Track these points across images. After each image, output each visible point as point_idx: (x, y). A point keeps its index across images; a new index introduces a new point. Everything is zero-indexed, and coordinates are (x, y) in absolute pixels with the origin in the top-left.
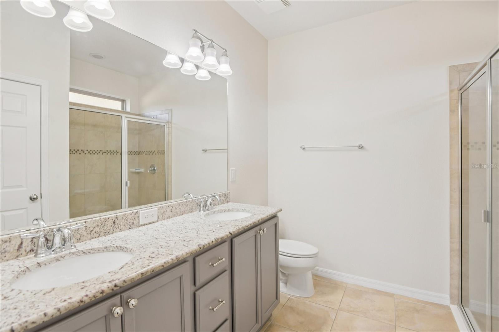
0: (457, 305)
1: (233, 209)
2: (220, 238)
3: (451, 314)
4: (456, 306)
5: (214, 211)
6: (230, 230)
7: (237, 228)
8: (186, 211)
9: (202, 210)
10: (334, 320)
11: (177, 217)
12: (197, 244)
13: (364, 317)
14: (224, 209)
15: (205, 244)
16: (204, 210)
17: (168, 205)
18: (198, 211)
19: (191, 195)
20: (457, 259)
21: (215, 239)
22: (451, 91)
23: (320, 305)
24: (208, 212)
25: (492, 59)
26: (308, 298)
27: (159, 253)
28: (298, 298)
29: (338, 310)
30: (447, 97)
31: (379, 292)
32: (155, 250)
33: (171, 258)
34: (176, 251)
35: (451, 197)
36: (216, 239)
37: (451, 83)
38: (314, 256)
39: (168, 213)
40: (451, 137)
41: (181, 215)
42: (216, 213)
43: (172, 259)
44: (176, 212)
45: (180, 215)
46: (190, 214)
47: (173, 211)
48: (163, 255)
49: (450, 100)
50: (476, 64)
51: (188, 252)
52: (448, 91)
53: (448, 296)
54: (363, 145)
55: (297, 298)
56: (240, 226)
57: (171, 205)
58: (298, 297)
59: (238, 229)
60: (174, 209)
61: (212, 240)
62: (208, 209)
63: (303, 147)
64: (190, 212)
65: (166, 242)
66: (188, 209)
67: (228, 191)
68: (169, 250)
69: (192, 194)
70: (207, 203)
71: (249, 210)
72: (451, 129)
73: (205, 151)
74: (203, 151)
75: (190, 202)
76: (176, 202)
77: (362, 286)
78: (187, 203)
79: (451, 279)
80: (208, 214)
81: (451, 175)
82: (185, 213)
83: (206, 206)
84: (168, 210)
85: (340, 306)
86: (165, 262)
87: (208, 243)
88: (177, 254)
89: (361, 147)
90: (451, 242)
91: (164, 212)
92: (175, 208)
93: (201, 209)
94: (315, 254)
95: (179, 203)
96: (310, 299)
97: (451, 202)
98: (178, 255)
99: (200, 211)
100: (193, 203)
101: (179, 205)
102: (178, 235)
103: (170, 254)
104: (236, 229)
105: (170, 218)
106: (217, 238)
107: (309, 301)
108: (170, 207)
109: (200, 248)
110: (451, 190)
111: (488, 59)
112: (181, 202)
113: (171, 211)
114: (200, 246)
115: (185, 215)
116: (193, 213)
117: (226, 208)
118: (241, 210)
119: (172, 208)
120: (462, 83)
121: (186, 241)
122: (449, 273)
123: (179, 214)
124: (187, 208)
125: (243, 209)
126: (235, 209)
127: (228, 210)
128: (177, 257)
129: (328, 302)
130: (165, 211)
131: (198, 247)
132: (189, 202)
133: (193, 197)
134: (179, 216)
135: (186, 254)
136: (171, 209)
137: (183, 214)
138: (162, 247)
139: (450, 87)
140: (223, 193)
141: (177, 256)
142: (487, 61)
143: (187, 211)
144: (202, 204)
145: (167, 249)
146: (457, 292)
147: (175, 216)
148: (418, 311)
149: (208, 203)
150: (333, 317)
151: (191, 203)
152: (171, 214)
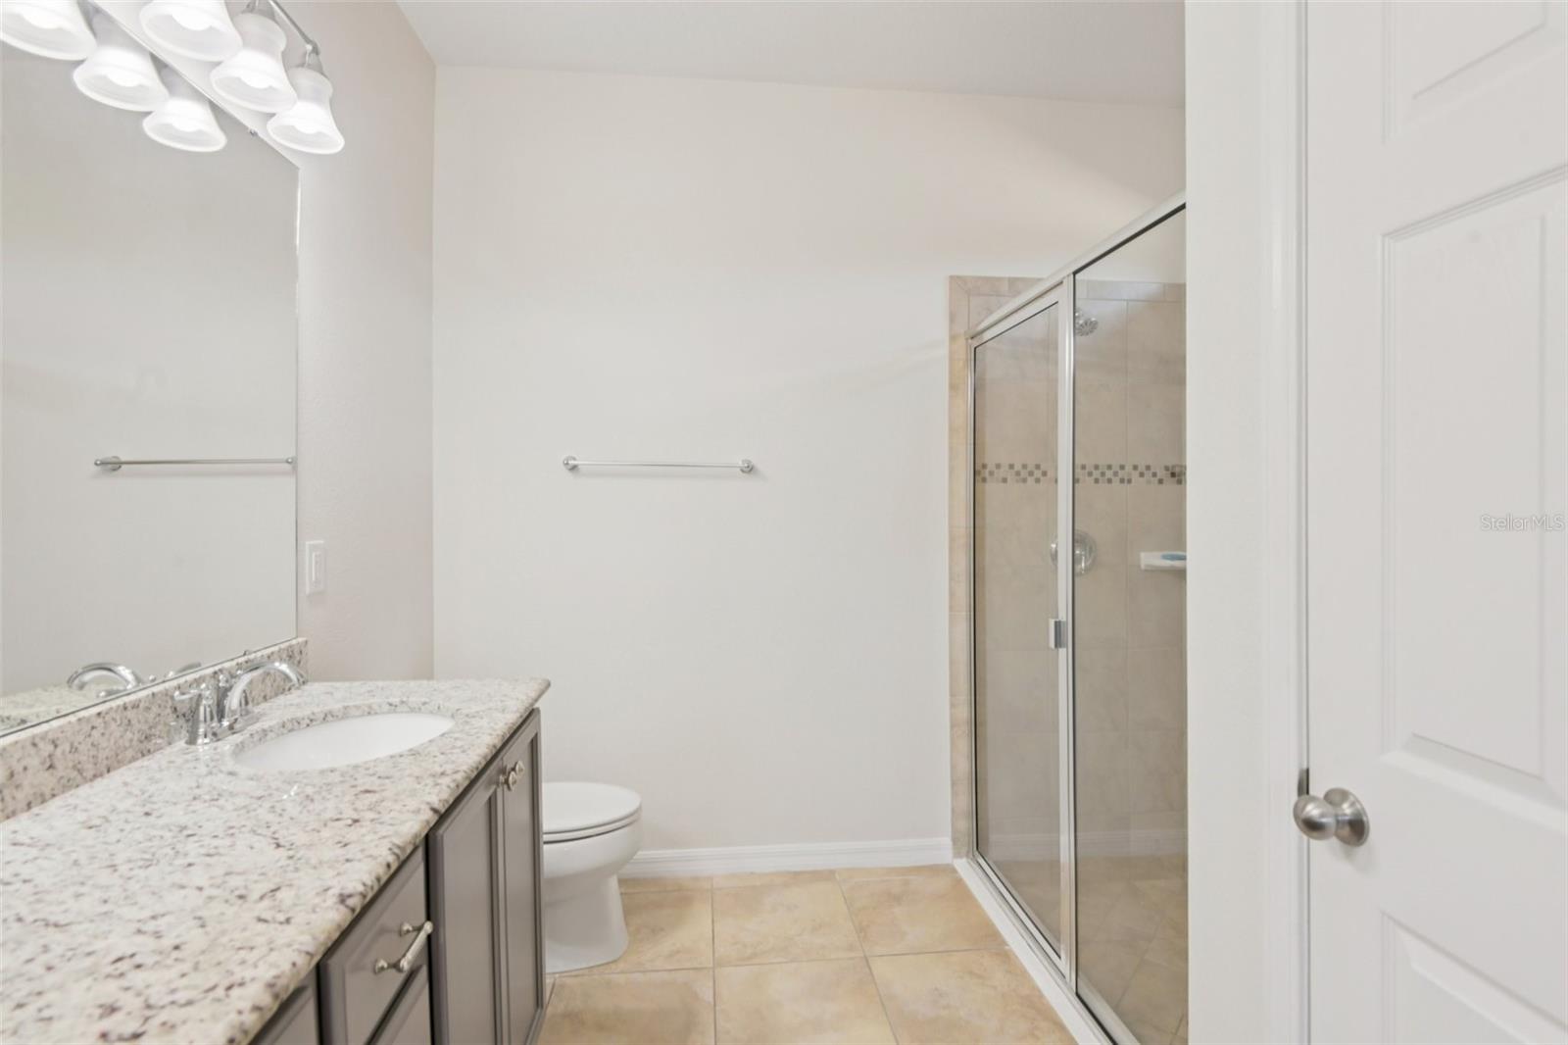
0: (967, 856)
1: (346, 708)
2: (410, 843)
3: (959, 883)
4: (964, 860)
5: (264, 731)
6: (428, 799)
7: (446, 781)
8: (126, 749)
9: (205, 736)
10: (715, 1005)
11: (84, 790)
12: (331, 899)
13: (786, 962)
14: (307, 712)
15: (364, 885)
16: (214, 734)
17: (34, 737)
18: (182, 744)
19: (125, 672)
20: (965, 746)
21: (395, 854)
22: (953, 338)
23: (657, 971)
24: (237, 738)
25: (1078, 276)
26: (614, 961)
27: (152, 1001)
28: (583, 975)
29: (714, 968)
30: (943, 351)
31: (796, 877)
32: (110, 991)
33: (246, 1005)
34: (243, 962)
35: (952, 594)
36: (397, 851)
37: (952, 318)
38: (630, 820)
39: (37, 779)
40: (951, 449)
41: (101, 775)
42: (271, 735)
43: (257, 1008)
44: (74, 767)
45: (95, 776)
46: (144, 762)
47: (59, 765)
48: (190, 1003)
49: (951, 359)
50: (1030, 282)
51: (311, 949)
52: (947, 339)
53: (947, 841)
54: (754, 462)
55: (576, 976)
56: (456, 772)
57: (50, 736)
58: (581, 972)
59: (453, 785)
60: (63, 753)
61: (384, 863)
62: (231, 727)
63: (572, 462)
64: (143, 755)
65: (139, 932)
66: (135, 743)
67: (297, 637)
68: (196, 967)
69: (128, 667)
70: (227, 703)
71: (424, 703)
72: (952, 430)
73: (113, 466)
74: (99, 468)
75: (142, 705)
76: (72, 718)
77: (752, 873)
78: (130, 714)
79: (954, 794)
80: (240, 748)
81: (952, 540)
82: (120, 763)
83: (221, 715)
84: (34, 762)
85: (716, 955)
86: (229, 1035)
87: (373, 878)
88: (266, 973)
89: (749, 469)
90: (952, 705)
91: (12, 775)
92: (72, 746)
93: (201, 730)
94: (632, 815)
95: (88, 719)
96: (621, 966)
97: (951, 608)
98: (277, 977)
99: (192, 741)
100: (155, 709)
101: (86, 728)
102: (178, 878)
103: (226, 983)
104: (449, 787)
105: (43, 801)
106: (399, 847)
107: (622, 972)
108: (41, 745)
109: (353, 910)
110: (951, 579)
111: (1068, 276)
112: (99, 714)
113: (51, 767)
114: (351, 902)
115: (122, 770)
116: (158, 755)
117: (316, 710)
118: (386, 708)
119: (51, 747)
120: (977, 325)
121: (255, 896)
122: (949, 782)
123: (89, 774)
124: (129, 735)
125: (395, 700)
126: (357, 707)
127: (322, 716)
128: (276, 989)
129: (678, 952)
130: (19, 768)
131: (342, 908)
132: (135, 706)
133: (138, 680)
134: (91, 780)
135: (308, 957)
136: (50, 756)
137: (108, 771)
138: (138, 960)
139: (951, 329)
140: (282, 646)
141: (271, 986)
142: (1064, 278)
143: (129, 754)
144: (202, 709)
145: (186, 967)
146: (966, 825)
147: (67, 785)
148: (897, 899)
149: (233, 701)
150: (708, 996)
151: (148, 709)
152: (48, 780)
